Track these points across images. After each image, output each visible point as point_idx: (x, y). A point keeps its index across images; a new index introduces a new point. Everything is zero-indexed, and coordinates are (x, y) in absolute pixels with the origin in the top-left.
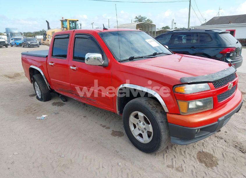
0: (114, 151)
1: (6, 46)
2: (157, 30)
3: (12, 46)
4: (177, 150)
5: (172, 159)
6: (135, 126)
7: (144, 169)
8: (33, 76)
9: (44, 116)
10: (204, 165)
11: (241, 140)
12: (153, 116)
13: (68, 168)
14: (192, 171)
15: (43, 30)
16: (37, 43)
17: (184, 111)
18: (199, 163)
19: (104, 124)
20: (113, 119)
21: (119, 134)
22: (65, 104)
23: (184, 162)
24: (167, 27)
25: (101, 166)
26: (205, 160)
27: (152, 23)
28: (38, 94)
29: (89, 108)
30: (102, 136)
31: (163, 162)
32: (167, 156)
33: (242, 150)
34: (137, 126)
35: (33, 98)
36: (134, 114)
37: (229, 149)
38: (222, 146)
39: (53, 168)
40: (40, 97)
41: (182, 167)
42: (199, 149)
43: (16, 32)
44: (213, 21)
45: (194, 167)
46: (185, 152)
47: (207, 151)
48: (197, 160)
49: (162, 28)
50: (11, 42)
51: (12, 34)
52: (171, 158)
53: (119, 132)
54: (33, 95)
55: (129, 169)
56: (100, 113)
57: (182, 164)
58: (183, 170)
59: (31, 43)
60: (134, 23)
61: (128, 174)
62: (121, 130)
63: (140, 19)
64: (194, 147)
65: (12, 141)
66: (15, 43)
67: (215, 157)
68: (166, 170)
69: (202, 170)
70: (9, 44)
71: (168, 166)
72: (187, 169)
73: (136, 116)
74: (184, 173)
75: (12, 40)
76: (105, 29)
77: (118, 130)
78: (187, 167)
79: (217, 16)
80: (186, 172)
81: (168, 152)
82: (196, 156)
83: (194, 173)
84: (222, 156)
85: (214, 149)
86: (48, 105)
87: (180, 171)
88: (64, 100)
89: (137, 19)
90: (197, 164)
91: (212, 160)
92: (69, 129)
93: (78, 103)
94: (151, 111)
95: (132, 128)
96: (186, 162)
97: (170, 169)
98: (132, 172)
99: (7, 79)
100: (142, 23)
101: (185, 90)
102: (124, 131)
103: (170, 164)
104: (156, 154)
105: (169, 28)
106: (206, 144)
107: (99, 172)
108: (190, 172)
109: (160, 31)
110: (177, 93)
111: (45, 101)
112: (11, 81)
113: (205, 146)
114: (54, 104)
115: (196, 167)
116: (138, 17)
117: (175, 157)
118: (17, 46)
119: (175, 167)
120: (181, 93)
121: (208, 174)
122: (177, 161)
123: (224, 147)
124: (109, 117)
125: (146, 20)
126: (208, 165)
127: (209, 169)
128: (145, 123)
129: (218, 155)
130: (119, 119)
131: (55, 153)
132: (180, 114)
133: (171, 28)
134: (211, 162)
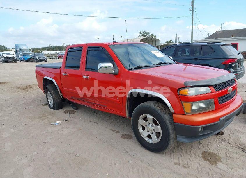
0: (124, 151)
1: (15, 61)
2: (161, 45)
3: (21, 61)
4: (183, 150)
5: (179, 158)
6: (143, 128)
7: (153, 166)
8: (47, 86)
9: (58, 122)
10: (208, 162)
11: (244, 142)
12: (162, 118)
13: (83, 165)
14: (197, 167)
15: (49, 46)
16: (44, 57)
17: (188, 112)
18: (203, 161)
19: (113, 128)
20: (122, 124)
21: (129, 137)
22: (76, 112)
23: (190, 160)
24: (171, 42)
25: (114, 163)
26: (209, 158)
27: (156, 38)
28: (50, 103)
29: (99, 115)
30: (112, 139)
31: (170, 160)
32: (174, 155)
33: (244, 150)
34: (145, 127)
35: (46, 106)
36: (143, 117)
37: (232, 149)
38: (225, 147)
39: (70, 164)
40: (52, 106)
41: (188, 164)
42: (204, 149)
43: (24, 47)
44: (216, 35)
45: (199, 164)
46: (190, 152)
47: (212, 151)
48: (202, 159)
49: (166, 42)
50: (19, 57)
51: (21, 50)
52: (177, 157)
53: (128, 135)
54: (46, 104)
55: (140, 166)
56: (110, 119)
57: (188, 162)
58: (189, 167)
59: (39, 58)
60: (138, 39)
61: (138, 170)
62: (130, 134)
63: (144, 34)
64: (198, 147)
65: (31, 143)
66: (24, 58)
67: (219, 156)
68: (173, 167)
69: (206, 166)
70: (18, 59)
71: (175, 164)
72: (193, 165)
73: (145, 119)
74: (190, 169)
75: (20, 55)
76: (114, 42)
77: (127, 134)
78: (193, 164)
79: (220, 30)
80: (192, 168)
81: (174, 152)
82: (201, 155)
83: (200, 169)
84: (225, 155)
85: (218, 149)
86: (61, 113)
87: (186, 167)
88: (75, 108)
89: (141, 34)
90: (202, 161)
91: (216, 159)
92: (81, 133)
93: (88, 111)
94: (160, 113)
95: (141, 130)
96: (191, 160)
97: (177, 166)
98: (142, 168)
99: (20, 90)
100: (145, 38)
101: (189, 92)
102: (133, 135)
103: (177, 161)
104: (163, 153)
105: (172, 42)
106: (210, 145)
107: (112, 168)
108: (195, 169)
109: (163, 46)
110: (182, 95)
111: (57, 109)
112: (23, 93)
113: (209, 147)
114: (66, 112)
115: (201, 164)
116: (142, 32)
117: (181, 156)
118: (26, 61)
119: (181, 164)
120: (185, 95)
121: (213, 170)
122: (183, 159)
123: (227, 148)
124: (118, 122)
125: (150, 35)
126: (212, 163)
127: (213, 166)
128: (154, 125)
129: (221, 154)
130: (127, 124)
131: (71, 153)
132: (185, 114)
133: (174, 42)
134: (215, 160)
